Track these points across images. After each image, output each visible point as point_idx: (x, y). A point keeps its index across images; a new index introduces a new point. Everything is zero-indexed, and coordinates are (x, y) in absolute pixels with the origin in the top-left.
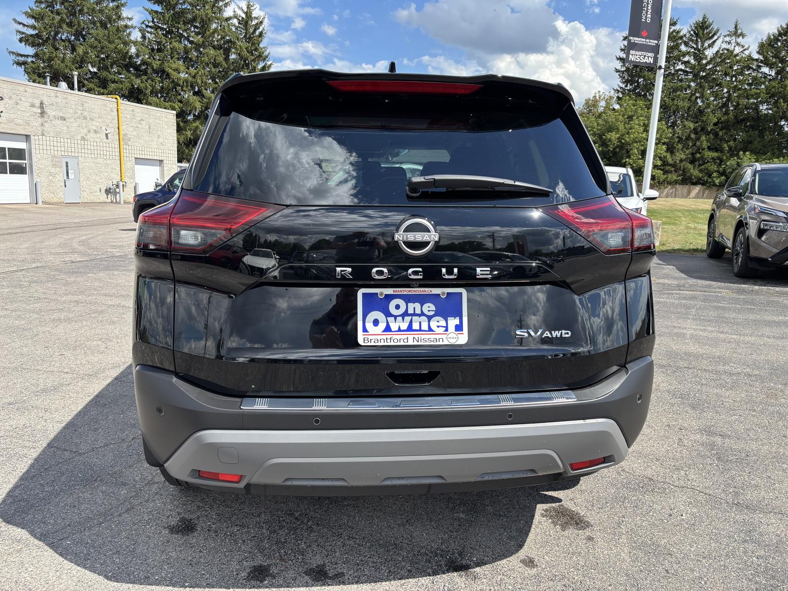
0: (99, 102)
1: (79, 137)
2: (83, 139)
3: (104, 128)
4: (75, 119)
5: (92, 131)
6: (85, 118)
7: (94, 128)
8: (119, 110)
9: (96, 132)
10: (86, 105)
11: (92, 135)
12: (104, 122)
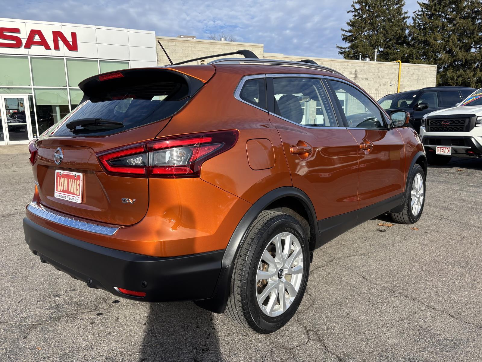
0: (388, 66)
1: (374, 90)
2: (377, 90)
3: (389, 82)
4: (373, 79)
5: (382, 85)
6: (379, 77)
7: (384, 82)
8: (400, 69)
9: (384, 85)
10: (380, 69)
11: (382, 87)
12: (390, 78)
